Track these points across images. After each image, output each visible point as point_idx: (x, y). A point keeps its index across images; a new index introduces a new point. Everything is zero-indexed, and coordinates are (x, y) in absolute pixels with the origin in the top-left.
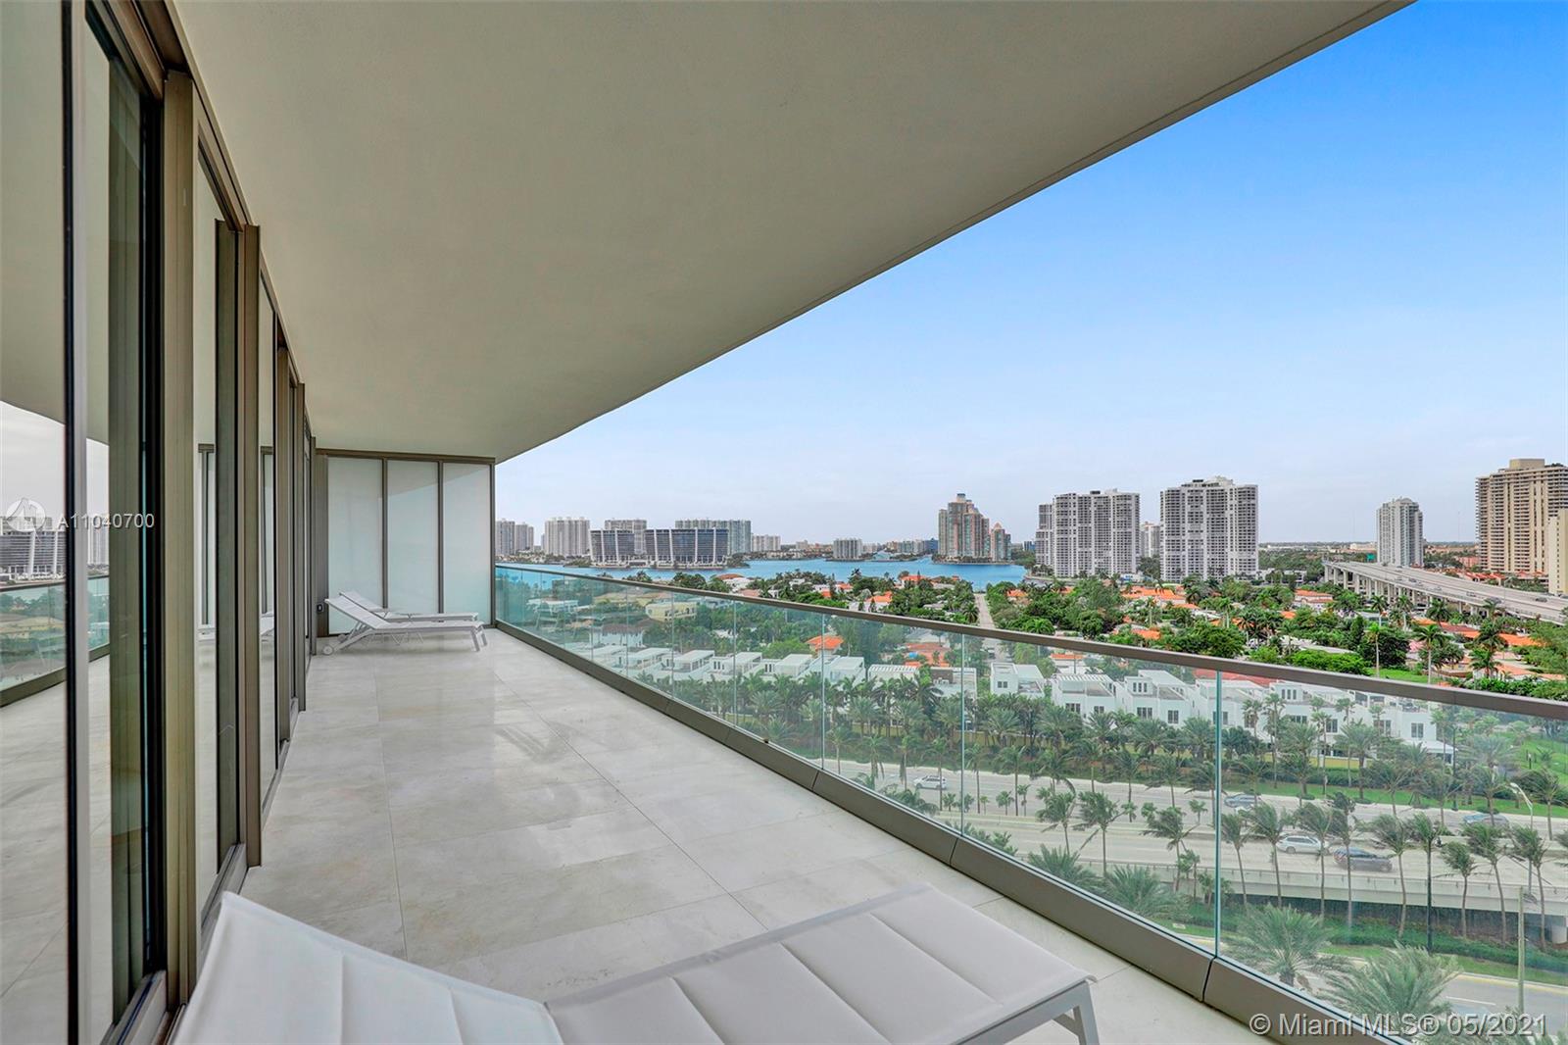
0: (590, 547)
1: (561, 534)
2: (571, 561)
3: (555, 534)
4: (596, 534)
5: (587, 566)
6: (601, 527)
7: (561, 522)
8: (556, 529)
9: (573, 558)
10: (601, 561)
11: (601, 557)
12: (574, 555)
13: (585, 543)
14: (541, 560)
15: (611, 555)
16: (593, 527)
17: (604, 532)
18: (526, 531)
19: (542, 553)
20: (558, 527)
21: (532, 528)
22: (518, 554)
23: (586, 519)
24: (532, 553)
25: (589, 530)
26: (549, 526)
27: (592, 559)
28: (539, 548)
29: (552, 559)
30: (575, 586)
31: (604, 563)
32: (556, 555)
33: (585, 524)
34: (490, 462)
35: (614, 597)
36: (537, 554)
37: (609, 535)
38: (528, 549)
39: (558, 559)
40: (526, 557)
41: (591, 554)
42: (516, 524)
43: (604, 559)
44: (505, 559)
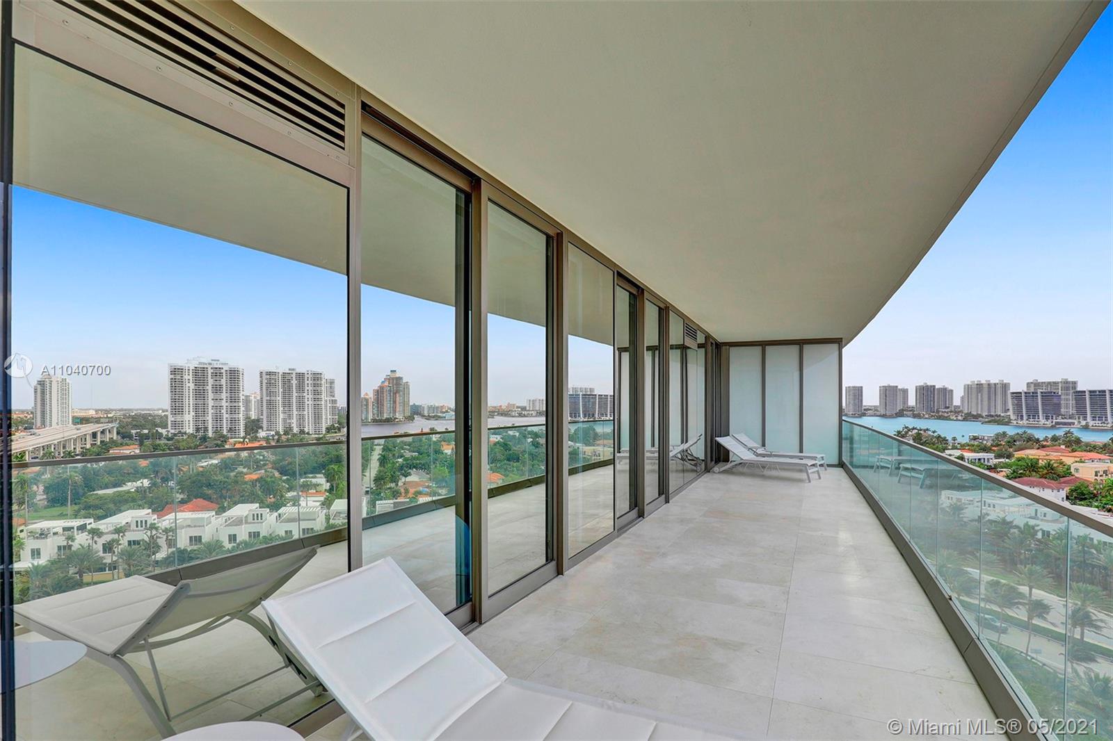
0: (1010, 407)
1: (980, 395)
2: (990, 419)
3: (974, 396)
4: (1017, 396)
5: (1008, 423)
6: (1022, 388)
7: (980, 386)
8: (974, 391)
9: (992, 416)
10: (1022, 419)
11: (1022, 416)
12: (992, 414)
13: (1005, 403)
14: (960, 418)
15: (1033, 413)
16: (1013, 389)
17: (1026, 393)
18: (946, 393)
19: (961, 412)
20: (976, 390)
21: (952, 391)
22: (938, 412)
23: (1005, 382)
24: (951, 412)
25: (1009, 392)
26: (968, 388)
27: (1012, 417)
28: (958, 407)
29: (969, 417)
30: (993, 440)
31: (1025, 422)
32: (975, 413)
33: (1005, 387)
34: (839, 342)
35: (1032, 453)
36: (956, 412)
37: (1030, 396)
38: (948, 408)
39: (976, 417)
40: (946, 415)
41: (1010, 413)
42: (937, 387)
43: (1025, 417)
44: (927, 416)
